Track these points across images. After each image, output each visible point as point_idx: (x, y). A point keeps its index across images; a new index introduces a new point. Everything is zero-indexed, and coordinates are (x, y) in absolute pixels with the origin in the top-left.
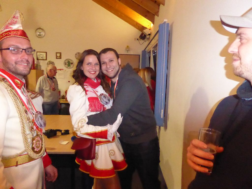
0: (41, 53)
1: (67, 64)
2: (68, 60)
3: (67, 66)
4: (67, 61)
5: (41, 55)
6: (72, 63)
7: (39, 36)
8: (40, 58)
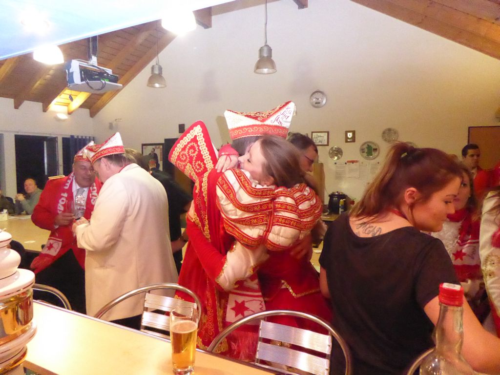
0: (319, 134)
1: (366, 150)
2: (369, 144)
3: (365, 154)
5: (319, 137)
6: (375, 150)
7: (316, 105)
8: (318, 142)
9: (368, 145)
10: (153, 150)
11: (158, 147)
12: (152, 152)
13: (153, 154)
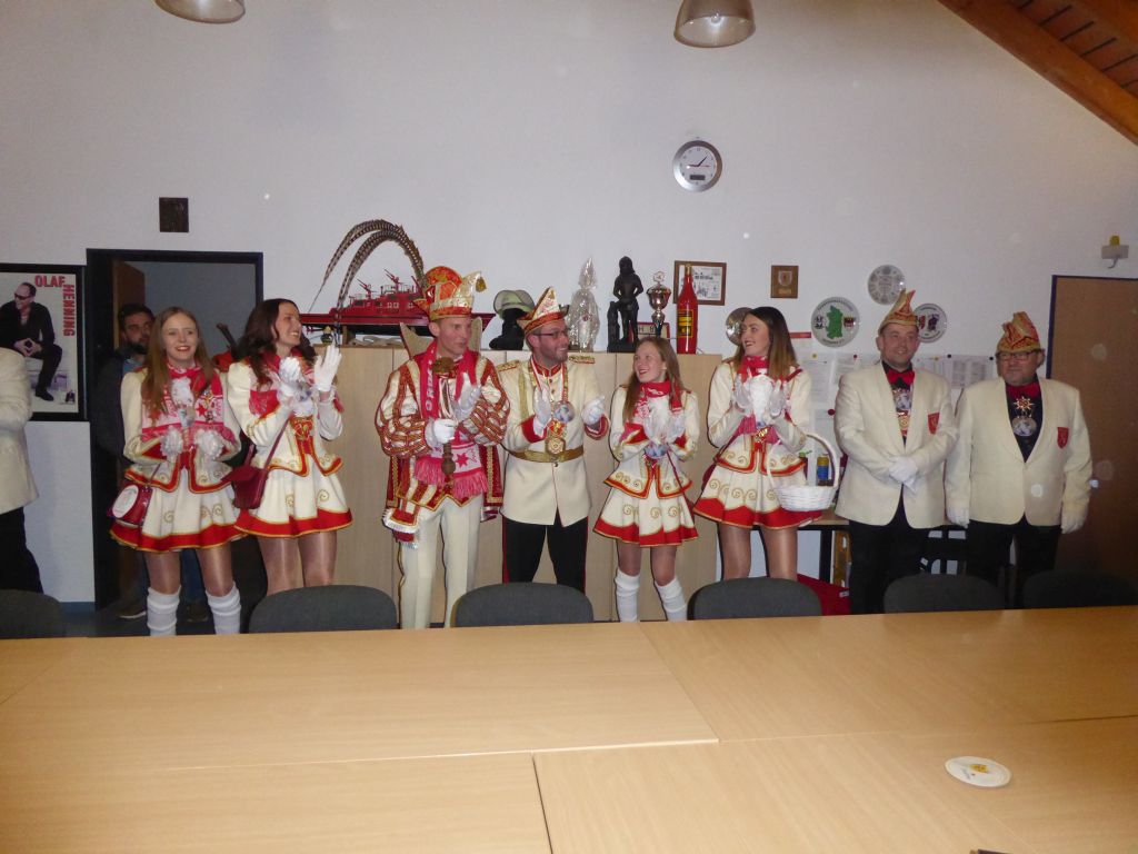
0: (699, 270)
4: (827, 310)
5: (697, 278)
6: (849, 321)
9: (832, 307)
10: (24, 292)
11: (54, 279)
12: (21, 298)
13: (25, 307)
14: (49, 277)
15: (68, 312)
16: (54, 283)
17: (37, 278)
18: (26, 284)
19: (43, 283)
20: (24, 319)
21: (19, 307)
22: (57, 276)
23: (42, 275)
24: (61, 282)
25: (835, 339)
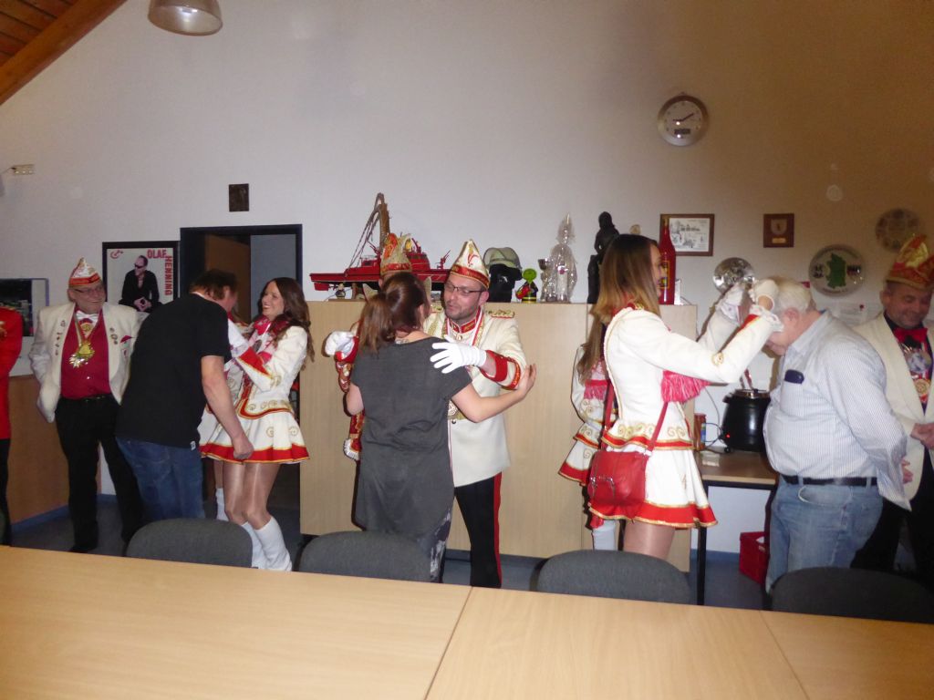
0: (684, 221)
1: (827, 271)
3: (824, 282)
4: (827, 258)
5: (683, 229)
6: (854, 269)
8: (680, 244)
9: (833, 256)
10: (141, 263)
11: (159, 252)
12: (139, 267)
13: (141, 274)
14: (156, 250)
15: (168, 277)
16: (159, 256)
17: (149, 251)
18: (142, 257)
19: (151, 255)
20: (140, 283)
21: (137, 274)
22: (161, 249)
23: (152, 249)
24: (164, 254)
25: (838, 288)
